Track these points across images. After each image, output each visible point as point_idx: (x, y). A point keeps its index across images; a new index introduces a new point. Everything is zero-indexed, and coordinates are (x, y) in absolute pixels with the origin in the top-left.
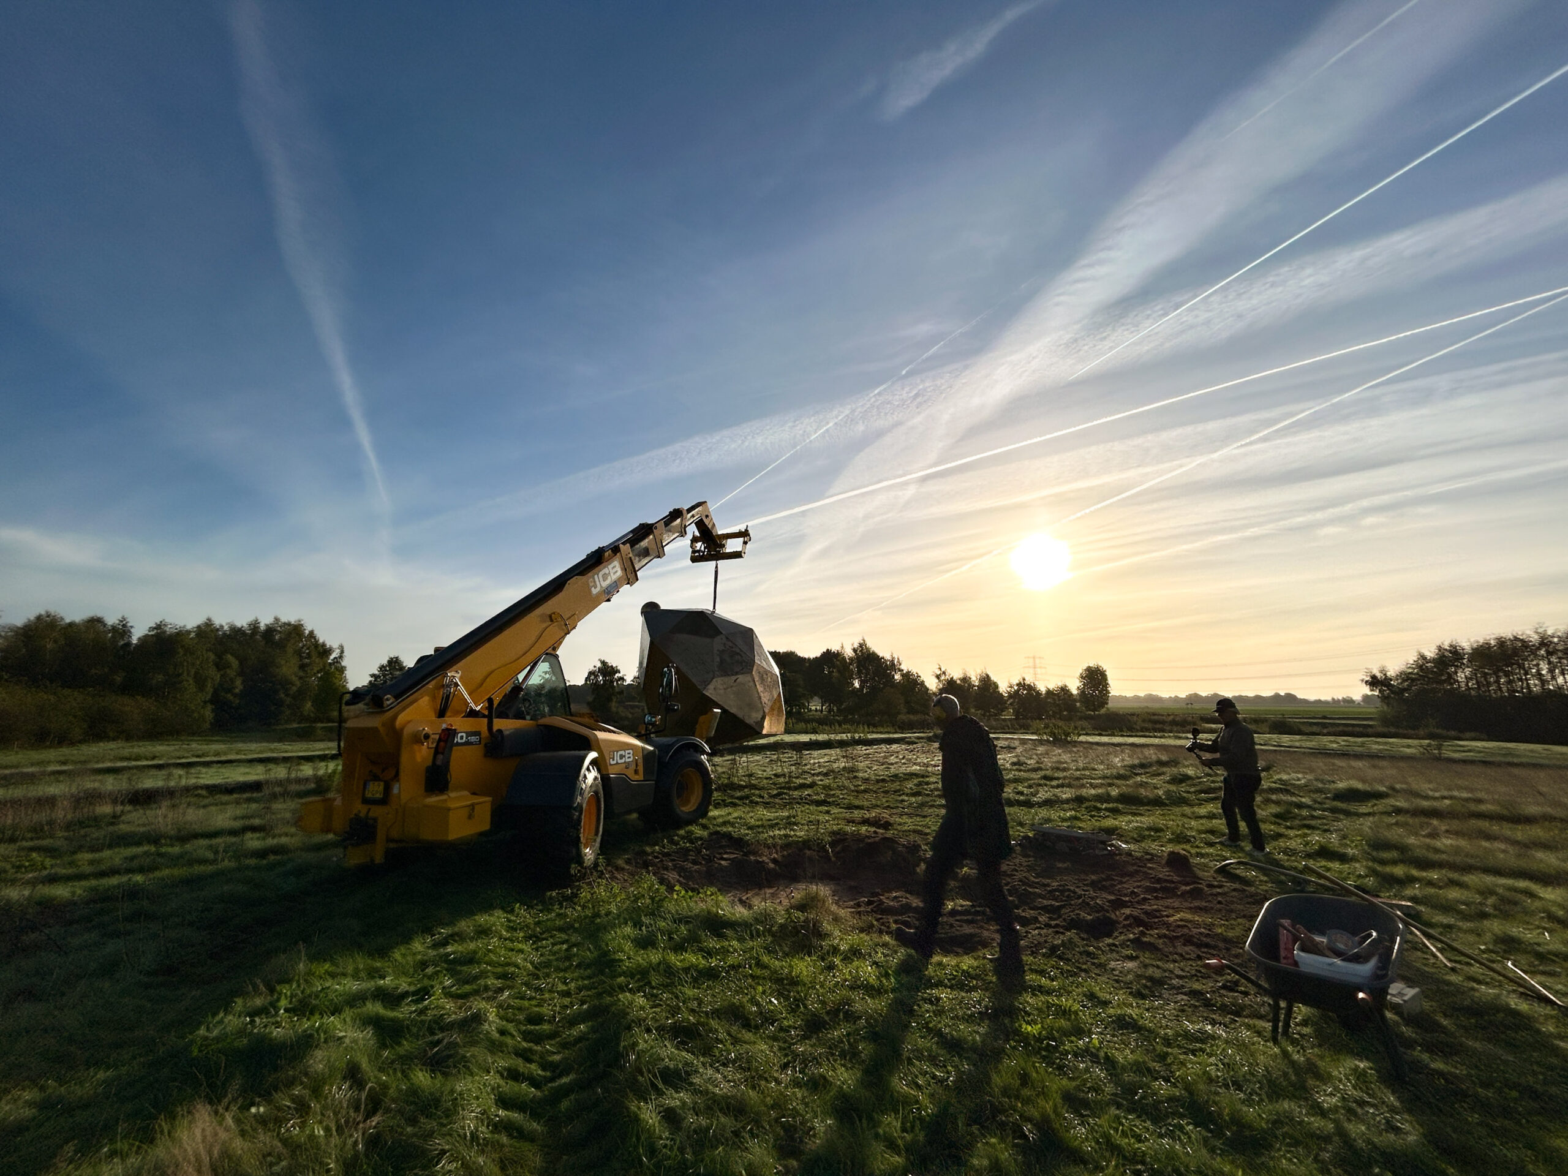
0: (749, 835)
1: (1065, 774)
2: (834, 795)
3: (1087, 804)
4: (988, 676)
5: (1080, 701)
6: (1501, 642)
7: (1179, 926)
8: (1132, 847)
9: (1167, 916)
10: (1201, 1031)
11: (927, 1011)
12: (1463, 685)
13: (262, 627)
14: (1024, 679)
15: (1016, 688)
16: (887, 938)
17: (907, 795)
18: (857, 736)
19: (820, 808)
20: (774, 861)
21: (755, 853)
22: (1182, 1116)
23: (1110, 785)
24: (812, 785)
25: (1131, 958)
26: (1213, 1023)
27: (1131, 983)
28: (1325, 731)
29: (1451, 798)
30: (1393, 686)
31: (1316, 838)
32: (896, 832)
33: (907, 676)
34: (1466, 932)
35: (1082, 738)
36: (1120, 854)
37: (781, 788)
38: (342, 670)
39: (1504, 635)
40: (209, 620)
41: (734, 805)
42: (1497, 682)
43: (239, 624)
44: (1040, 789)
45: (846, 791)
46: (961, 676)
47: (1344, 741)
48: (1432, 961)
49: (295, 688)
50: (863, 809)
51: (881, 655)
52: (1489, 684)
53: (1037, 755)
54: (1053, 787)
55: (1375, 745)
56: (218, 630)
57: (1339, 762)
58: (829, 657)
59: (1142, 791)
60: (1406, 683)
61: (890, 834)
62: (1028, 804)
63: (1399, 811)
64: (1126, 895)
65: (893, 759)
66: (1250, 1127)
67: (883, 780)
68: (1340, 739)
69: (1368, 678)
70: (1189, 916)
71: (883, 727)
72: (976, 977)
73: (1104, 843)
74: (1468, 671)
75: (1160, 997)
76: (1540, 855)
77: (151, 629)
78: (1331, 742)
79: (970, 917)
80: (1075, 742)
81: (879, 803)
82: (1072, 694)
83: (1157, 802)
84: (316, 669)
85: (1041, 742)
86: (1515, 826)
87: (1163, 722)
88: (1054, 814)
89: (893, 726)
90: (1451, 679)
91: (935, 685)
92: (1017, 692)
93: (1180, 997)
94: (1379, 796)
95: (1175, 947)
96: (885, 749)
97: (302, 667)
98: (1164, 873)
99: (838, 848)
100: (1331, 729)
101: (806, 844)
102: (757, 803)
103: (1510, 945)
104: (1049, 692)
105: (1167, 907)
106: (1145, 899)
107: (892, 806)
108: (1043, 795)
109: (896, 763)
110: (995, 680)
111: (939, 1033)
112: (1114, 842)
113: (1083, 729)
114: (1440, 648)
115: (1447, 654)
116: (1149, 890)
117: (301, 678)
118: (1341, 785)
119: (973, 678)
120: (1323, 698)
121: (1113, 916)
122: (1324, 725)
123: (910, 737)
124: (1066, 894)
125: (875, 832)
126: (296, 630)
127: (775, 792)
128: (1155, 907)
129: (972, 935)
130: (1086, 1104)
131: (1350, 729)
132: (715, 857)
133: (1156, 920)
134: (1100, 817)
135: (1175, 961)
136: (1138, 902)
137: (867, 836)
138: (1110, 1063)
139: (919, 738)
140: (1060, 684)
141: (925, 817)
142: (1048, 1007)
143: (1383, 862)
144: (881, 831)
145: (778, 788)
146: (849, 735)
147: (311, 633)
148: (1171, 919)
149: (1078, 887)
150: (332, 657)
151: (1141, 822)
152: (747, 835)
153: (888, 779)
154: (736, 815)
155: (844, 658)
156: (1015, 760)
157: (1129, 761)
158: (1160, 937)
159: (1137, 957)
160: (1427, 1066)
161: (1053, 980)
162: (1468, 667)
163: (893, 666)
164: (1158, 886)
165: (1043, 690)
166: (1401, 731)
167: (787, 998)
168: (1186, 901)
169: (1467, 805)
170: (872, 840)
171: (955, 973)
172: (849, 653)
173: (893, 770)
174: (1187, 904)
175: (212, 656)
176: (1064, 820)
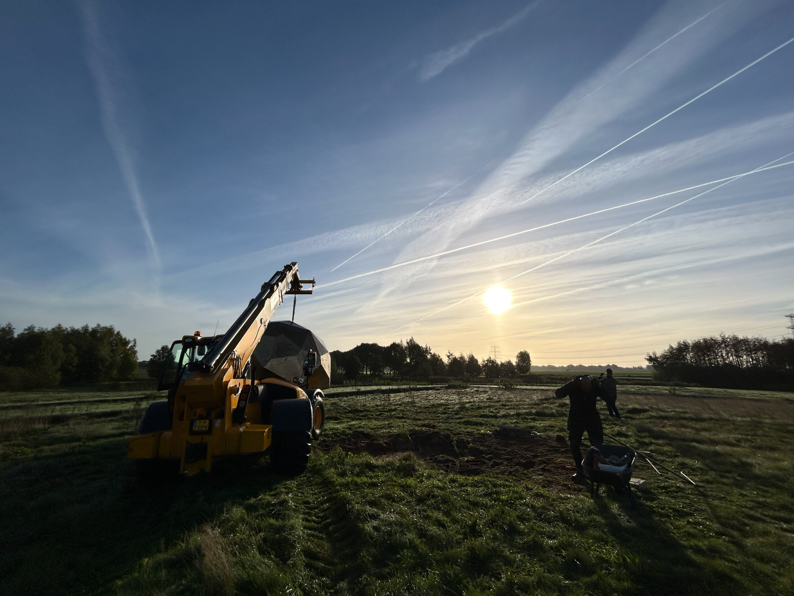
0: (372, 432)
1: (511, 403)
2: (406, 414)
3: (522, 416)
4: (472, 356)
5: (517, 369)
6: (705, 341)
7: (560, 463)
8: (541, 434)
9: (555, 460)
10: (566, 497)
11: (464, 494)
12: (689, 361)
13: (90, 329)
14: (490, 358)
15: (486, 362)
16: (442, 471)
17: (440, 414)
18: (411, 386)
19: (401, 420)
20: (385, 443)
21: (376, 440)
22: (558, 521)
23: (532, 408)
24: (395, 410)
25: (541, 475)
26: (571, 494)
27: (541, 483)
28: (629, 383)
29: (675, 411)
30: (659, 361)
31: (617, 429)
32: (438, 430)
33: (434, 356)
34: (668, 462)
35: (518, 387)
36: (537, 437)
37: (381, 411)
38: (135, 352)
39: (706, 338)
40: (59, 325)
41: (361, 419)
42: (704, 359)
43: (76, 328)
44: (500, 410)
45: (411, 412)
46: (460, 356)
47: (637, 387)
48: (654, 472)
49: (108, 363)
50: (421, 420)
51: (421, 346)
52: (700, 360)
53: (498, 395)
54: (506, 409)
55: (651, 389)
56: (64, 330)
57: (631, 397)
58: (395, 347)
59: (546, 410)
60: (665, 360)
61: (436, 430)
62: (496, 417)
63: (652, 417)
64: (539, 453)
65: (430, 397)
66: (581, 523)
67: (428, 407)
68: (636, 386)
69: (648, 358)
70: (564, 460)
71: (422, 382)
72: (481, 483)
73: (529, 432)
74: (691, 354)
75: (552, 487)
76: (703, 433)
77: (26, 330)
78: (632, 388)
79: (475, 463)
80: (515, 388)
81: (428, 417)
82: (513, 365)
83: (552, 415)
84: (120, 352)
85: (499, 389)
86: (697, 423)
87: (556, 379)
88: (508, 421)
89: (427, 381)
90: (684, 358)
91: (447, 361)
92: (487, 364)
93: (559, 487)
94: (645, 411)
95: (558, 471)
96: (426, 393)
97: (112, 351)
98: (554, 444)
99: (414, 437)
100: (632, 382)
101: (399, 435)
102: (371, 418)
103: (683, 466)
104: (502, 364)
105: (556, 457)
106: (546, 454)
107: (434, 419)
108: (502, 413)
109: (432, 399)
110: (476, 358)
111: (469, 501)
112: (534, 432)
113: (519, 382)
114: (679, 343)
115: (682, 346)
116: (548, 451)
117: (111, 357)
118: (630, 407)
119: (466, 357)
120: (629, 367)
121: (534, 460)
122: (629, 380)
123: (437, 387)
124: (514, 453)
125: (429, 430)
126: (109, 331)
127: (378, 413)
128: (551, 457)
129: (477, 469)
130: (525, 519)
131: (640, 382)
132: (358, 442)
133: (551, 462)
134: (528, 422)
135: (558, 475)
136: (544, 456)
137: (426, 432)
138: (533, 507)
139: (441, 387)
140: (507, 360)
141: (449, 423)
142: (510, 491)
143: (641, 437)
144: (431, 429)
145: (379, 412)
146: (408, 386)
147: (118, 333)
148: (557, 461)
149: (519, 450)
150: (129, 346)
151: (545, 424)
152: (371, 432)
153: (430, 407)
154: (364, 423)
155: (402, 347)
156: (488, 397)
157: (540, 397)
158: (552, 467)
159: (543, 475)
160: (644, 504)
161: (511, 483)
162: (692, 352)
163: (427, 351)
164: (552, 449)
165: (499, 363)
166: (663, 382)
167: (407, 492)
168: (563, 454)
169: (680, 414)
170: (429, 433)
171: (472, 482)
172: (405, 344)
173: (431, 402)
174: (563, 456)
175: (61, 346)
176: (512, 423)
